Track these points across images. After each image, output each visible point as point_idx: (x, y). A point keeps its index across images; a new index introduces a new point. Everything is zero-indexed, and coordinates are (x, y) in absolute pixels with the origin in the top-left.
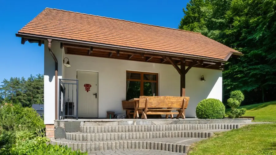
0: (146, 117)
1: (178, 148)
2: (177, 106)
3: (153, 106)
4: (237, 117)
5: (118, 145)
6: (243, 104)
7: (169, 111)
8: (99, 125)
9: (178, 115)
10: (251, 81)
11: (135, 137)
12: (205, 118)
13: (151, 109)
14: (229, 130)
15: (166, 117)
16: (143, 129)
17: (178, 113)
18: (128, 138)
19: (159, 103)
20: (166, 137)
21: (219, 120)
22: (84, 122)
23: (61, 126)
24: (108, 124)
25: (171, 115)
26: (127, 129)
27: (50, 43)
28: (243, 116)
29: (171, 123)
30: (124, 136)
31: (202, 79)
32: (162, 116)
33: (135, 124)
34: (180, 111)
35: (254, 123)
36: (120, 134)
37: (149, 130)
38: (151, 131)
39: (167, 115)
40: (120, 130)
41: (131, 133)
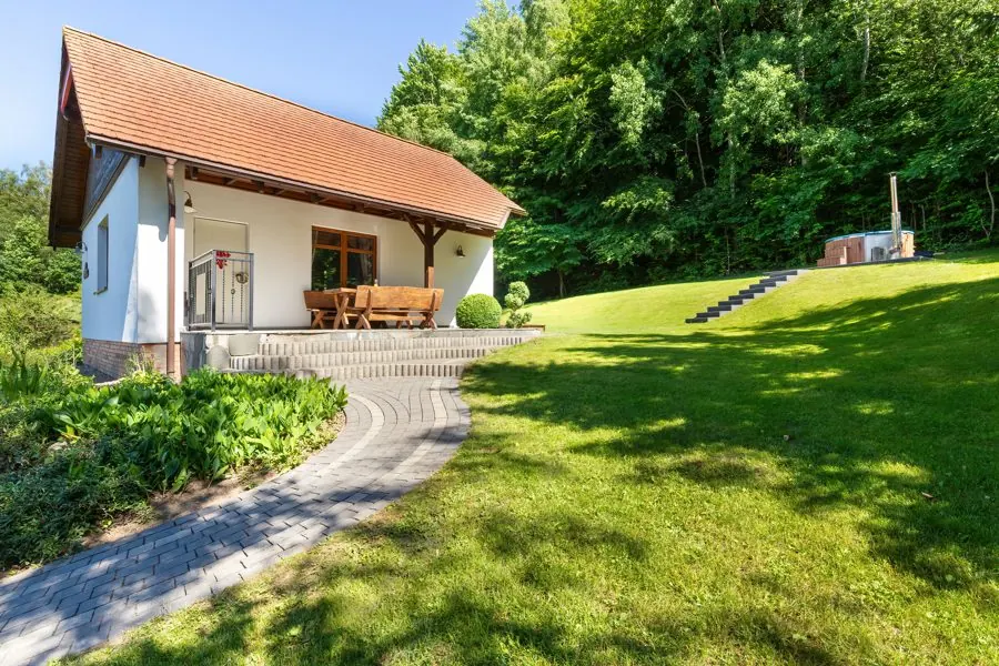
0: (369, 326)
1: (448, 370)
2: (422, 305)
3: (381, 305)
4: (519, 326)
5: (349, 372)
6: (528, 302)
7: (404, 314)
8: (296, 340)
9: (424, 322)
10: (540, 255)
11: (369, 359)
12: (472, 327)
13: (378, 311)
14: (510, 345)
15: (398, 325)
16: (378, 347)
17: (424, 318)
18: (358, 361)
19: (391, 300)
20: (418, 358)
21: (493, 331)
22: (268, 335)
23: (220, 344)
24: (312, 338)
25: (408, 322)
26: (351, 347)
27: (171, 167)
28: (528, 323)
29: (421, 336)
30: (351, 358)
31: (460, 253)
32: (388, 324)
33: (360, 337)
34: (427, 314)
35: (543, 335)
36: (345, 354)
37: (388, 348)
38: (390, 349)
39: (399, 322)
40: (340, 348)
41: (357, 354)
